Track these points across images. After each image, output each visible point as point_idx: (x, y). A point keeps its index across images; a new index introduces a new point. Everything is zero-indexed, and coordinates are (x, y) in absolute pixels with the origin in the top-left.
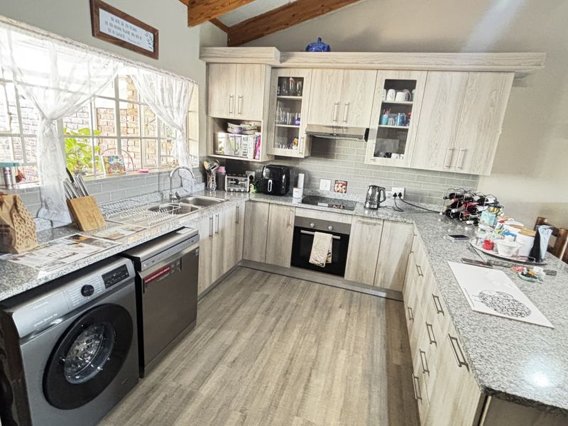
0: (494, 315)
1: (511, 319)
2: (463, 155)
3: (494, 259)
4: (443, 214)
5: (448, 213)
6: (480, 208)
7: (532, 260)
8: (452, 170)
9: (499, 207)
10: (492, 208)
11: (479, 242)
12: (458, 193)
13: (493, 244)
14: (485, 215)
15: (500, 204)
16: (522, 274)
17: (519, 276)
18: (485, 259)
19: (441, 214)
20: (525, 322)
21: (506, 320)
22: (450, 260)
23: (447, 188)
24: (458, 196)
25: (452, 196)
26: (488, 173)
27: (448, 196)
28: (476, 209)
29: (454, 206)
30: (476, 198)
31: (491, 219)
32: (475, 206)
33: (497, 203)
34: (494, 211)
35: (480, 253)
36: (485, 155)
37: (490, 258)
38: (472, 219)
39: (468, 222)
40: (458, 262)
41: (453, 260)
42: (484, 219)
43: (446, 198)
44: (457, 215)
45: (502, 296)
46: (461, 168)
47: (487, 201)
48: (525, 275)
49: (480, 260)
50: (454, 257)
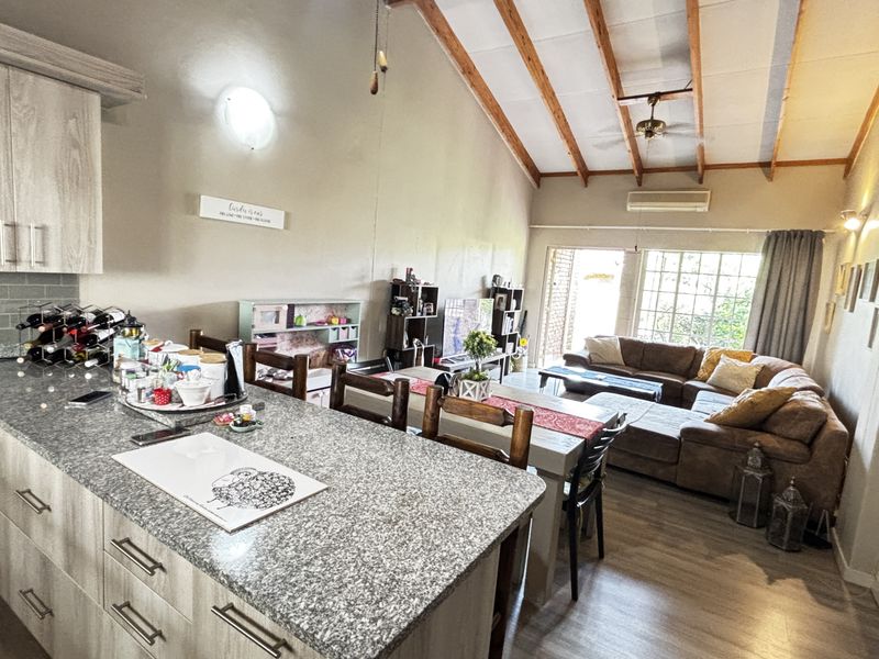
0: (262, 518)
1: (283, 510)
2: (39, 236)
3: (183, 417)
4: (26, 359)
5: (35, 356)
6: (103, 335)
7: (232, 398)
8: (21, 268)
9: (138, 327)
10: (127, 330)
11: (143, 395)
12: (46, 312)
13: (169, 391)
14: (120, 344)
15: (139, 321)
16: (236, 424)
17: (231, 430)
18: (170, 422)
19: (20, 360)
20: (299, 502)
21: (281, 515)
22: (114, 453)
23: (17, 306)
24: (48, 320)
25: (34, 321)
26: (99, 269)
27: (24, 321)
28: (95, 337)
29: (46, 338)
30: (90, 317)
31: (134, 349)
32: (92, 330)
33: (133, 319)
34: (131, 334)
35: (153, 415)
36: (84, 237)
37: (176, 418)
38: (91, 357)
39: (88, 364)
40: (128, 449)
41: (119, 449)
42: (121, 352)
43: (23, 327)
44: (58, 356)
45: (242, 476)
46: (43, 263)
47: (112, 318)
48: (241, 425)
49: (161, 428)
50: (114, 441)
